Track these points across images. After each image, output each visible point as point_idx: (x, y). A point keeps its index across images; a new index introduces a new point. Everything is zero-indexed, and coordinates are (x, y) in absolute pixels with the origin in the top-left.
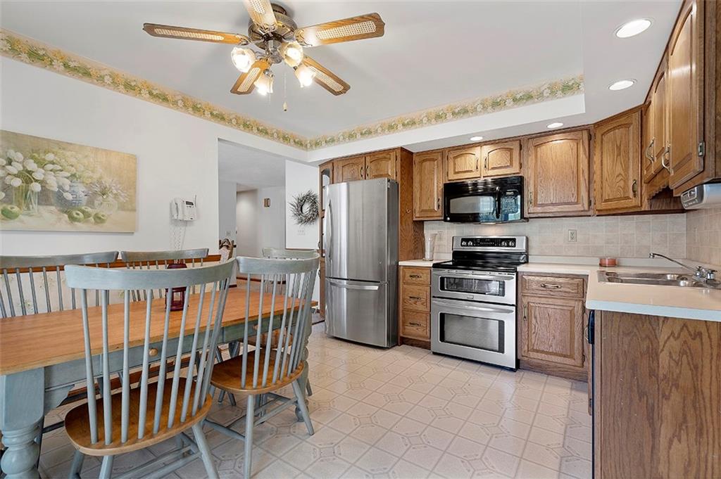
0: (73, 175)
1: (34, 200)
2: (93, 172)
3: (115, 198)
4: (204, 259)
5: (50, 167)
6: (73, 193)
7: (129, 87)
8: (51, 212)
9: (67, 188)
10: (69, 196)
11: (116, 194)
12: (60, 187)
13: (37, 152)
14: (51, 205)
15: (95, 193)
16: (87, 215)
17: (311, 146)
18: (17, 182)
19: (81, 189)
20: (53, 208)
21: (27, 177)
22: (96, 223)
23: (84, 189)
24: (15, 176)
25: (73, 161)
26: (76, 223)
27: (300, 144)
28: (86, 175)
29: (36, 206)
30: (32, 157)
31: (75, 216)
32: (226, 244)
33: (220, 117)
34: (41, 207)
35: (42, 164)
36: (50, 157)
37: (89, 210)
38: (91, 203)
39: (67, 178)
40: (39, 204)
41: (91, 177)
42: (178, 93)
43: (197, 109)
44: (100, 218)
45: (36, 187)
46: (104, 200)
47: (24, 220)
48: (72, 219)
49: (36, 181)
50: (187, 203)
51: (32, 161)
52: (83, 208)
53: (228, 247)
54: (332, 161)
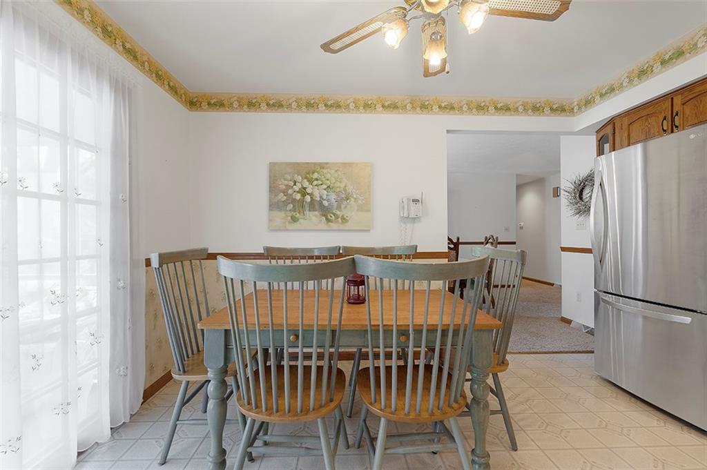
0: (329, 187)
1: (307, 207)
2: (340, 182)
3: (355, 202)
4: (413, 255)
5: (315, 183)
6: (328, 200)
7: (368, 106)
8: (316, 216)
9: (325, 197)
10: (326, 203)
11: (355, 199)
12: (321, 197)
13: (308, 173)
14: (316, 211)
15: (342, 199)
16: (337, 217)
17: (580, 108)
18: (298, 197)
19: (333, 197)
20: (317, 213)
21: (303, 192)
22: (343, 223)
23: (335, 197)
24: (298, 192)
25: (328, 176)
26: (330, 223)
27: (561, 109)
28: (337, 185)
29: (308, 212)
30: (306, 178)
31: (329, 217)
32: (490, 241)
33: (450, 108)
34: (311, 213)
35: (311, 182)
36: (316, 175)
37: (338, 213)
38: (339, 207)
39: (325, 189)
40: (310, 210)
41: (339, 187)
42: (406, 97)
43: (424, 107)
44: (344, 219)
45: (308, 198)
46: (348, 204)
47: (303, 223)
48: (328, 220)
49: (308, 194)
50: (413, 201)
51: (306, 180)
52: (334, 212)
53: (492, 243)
54: (612, 121)
